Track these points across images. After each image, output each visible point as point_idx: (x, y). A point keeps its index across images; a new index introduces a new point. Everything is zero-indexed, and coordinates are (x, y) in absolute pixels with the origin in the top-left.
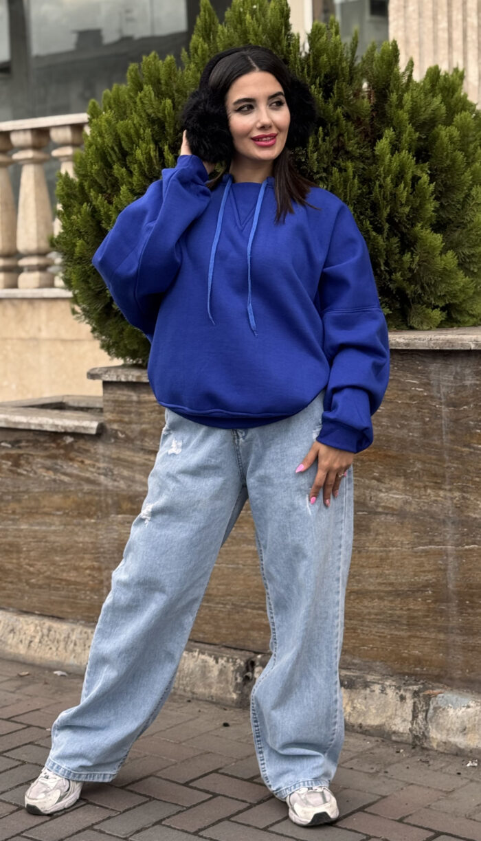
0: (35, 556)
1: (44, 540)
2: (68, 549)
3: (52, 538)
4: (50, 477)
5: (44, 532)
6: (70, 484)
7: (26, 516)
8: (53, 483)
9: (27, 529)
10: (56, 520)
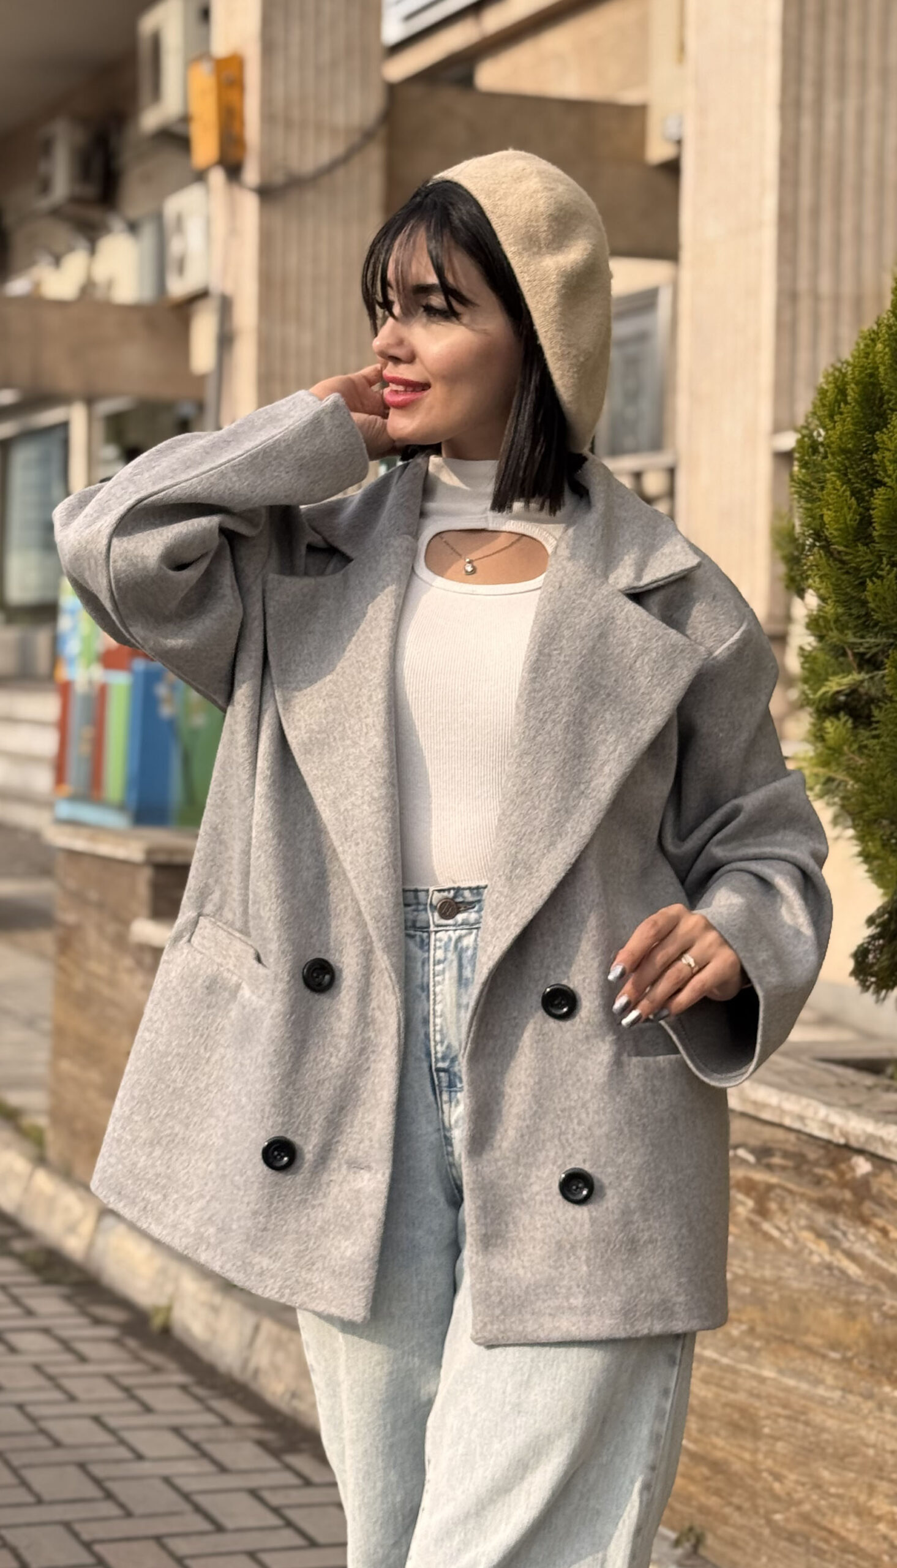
0: (785, 1456)
1: (803, 1418)
2: (846, 1455)
3: (818, 1417)
4: (820, 1255)
5: (805, 1396)
6: (858, 1284)
7: (774, 1345)
8: (826, 1272)
9: (774, 1380)
10: (829, 1374)
